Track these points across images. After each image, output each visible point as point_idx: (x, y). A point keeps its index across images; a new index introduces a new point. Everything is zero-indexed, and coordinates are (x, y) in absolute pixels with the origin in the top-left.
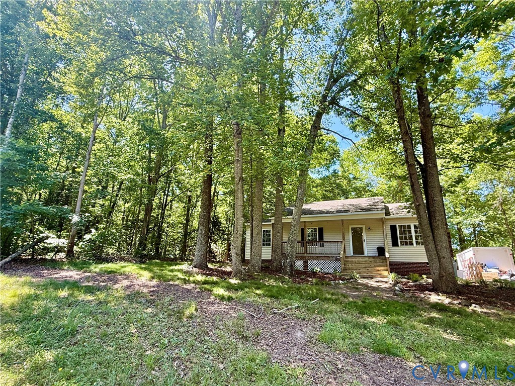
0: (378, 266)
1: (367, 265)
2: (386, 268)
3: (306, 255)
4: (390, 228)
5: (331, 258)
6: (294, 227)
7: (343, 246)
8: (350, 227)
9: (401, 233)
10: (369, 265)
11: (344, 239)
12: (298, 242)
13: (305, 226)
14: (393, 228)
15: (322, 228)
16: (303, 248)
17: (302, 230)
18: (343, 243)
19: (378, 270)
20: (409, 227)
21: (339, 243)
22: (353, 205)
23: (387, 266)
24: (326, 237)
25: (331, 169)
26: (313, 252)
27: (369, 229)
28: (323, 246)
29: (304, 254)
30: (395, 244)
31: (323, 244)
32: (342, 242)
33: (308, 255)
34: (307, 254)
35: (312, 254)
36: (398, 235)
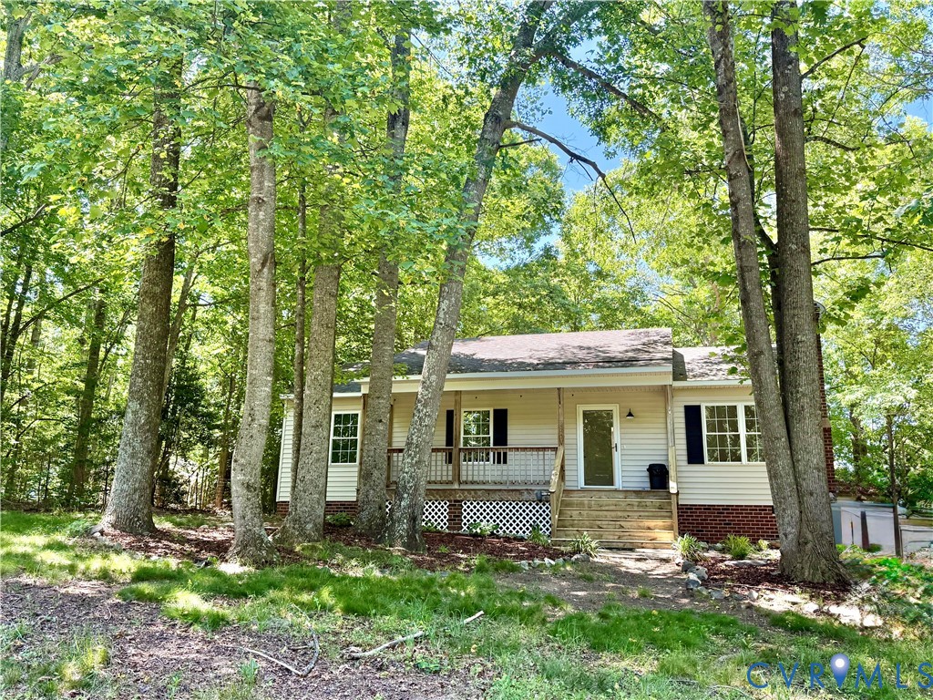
0: (648, 517)
1: (619, 514)
2: (668, 522)
3: (456, 486)
4: (683, 415)
5: (526, 496)
6: (425, 406)
7: (558, 462)
8: (581, 409)
9: (711, 427)
10: (626, 514)
11: (561, 441)
12: (434, 450)
13: (458, 403)
14: (692, 414)
15: (505, 411)
16: (450, 467)
17: (450, 415)
18: (560, 453)
19: (649, 528)
20: (733, 410)
21: (549, 454)
22: (589, 348)
23: (671, 517)
24: (515, 435)
25: (538, 246)
26: (476, 479)
27: (630, 415)
28: (505, 462)
29: (451, 483)
30: (695, 456)
31: (505, 454)
32: (555, 449)
33: (462, 487)
34: (460, 483)
35: (472, 483)
36: (705, 432)
